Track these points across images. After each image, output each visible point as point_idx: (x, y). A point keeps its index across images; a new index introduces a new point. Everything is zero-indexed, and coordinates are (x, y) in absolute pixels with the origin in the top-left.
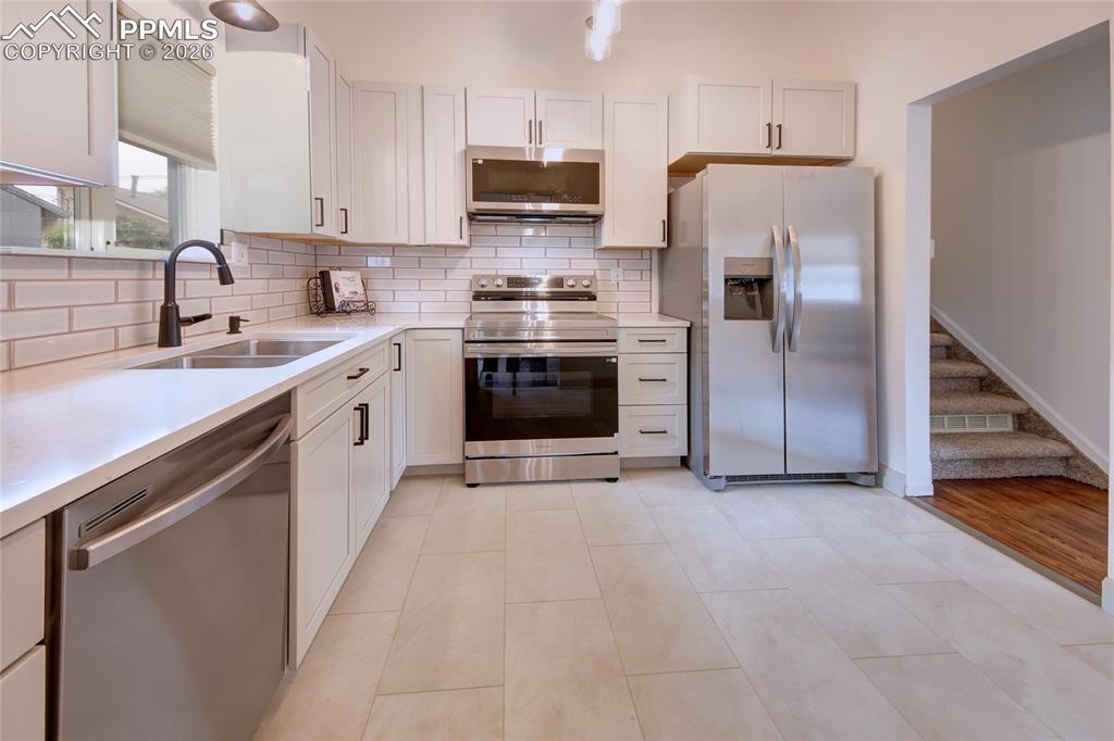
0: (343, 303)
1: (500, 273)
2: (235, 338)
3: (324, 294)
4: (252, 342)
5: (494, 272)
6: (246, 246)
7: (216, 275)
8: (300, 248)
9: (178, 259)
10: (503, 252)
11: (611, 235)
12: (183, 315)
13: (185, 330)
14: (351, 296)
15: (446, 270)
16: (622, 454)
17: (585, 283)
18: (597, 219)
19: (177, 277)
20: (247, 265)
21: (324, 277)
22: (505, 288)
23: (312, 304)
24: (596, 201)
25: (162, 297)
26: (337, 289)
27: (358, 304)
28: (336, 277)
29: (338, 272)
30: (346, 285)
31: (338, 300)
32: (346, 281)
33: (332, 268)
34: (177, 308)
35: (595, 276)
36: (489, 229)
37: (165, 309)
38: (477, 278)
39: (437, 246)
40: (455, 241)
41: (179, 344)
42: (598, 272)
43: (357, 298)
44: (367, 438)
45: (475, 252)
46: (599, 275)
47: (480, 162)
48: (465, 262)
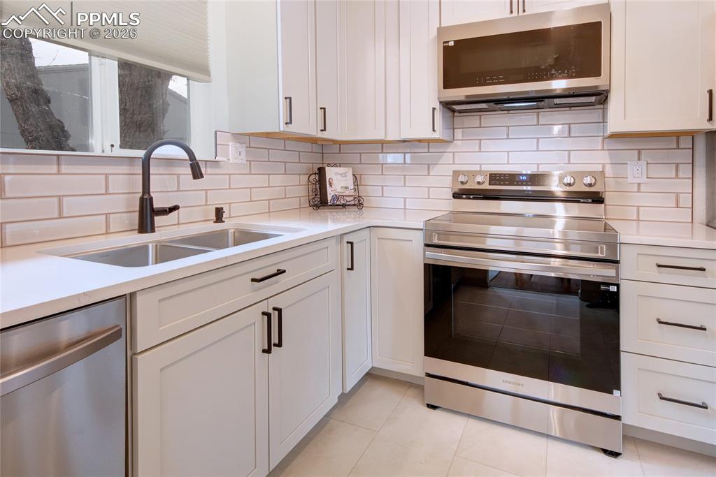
0: (336, 198)
1: (484, 168)
2: (219, 226)
3: (320, 188)
4: (230, 231)
5: (477, 168)
6: (244, 146)
7: (189, 171)
8: (307, 147)
9: (152, 156)
10: (488, 145)
11: (619, 116)
12: (156, 206)
13: (158, 220)
14: (342, 190)
15: (429, 165)
16: (625, 420)
17: (588, 180)
18: (601, 97)
19: (151, 172)
20: (245, 162)
21: (321, 172)
22: (486, 186)
23: (311, 198)
24: (597, 73)
25: (140, 190)
26: (331, 185)
27: (348, 199)
28: (330, 173)
29: (333, 168)
30: (339, 181)
31: (330, 193)
32: (339, 177)
33: (329, 165)
34: (151, 199)
35: (603, 173)
36: (473, 120)
37: (142, 199)
38: (456, 174)
39: (420, 141)
40: (428, 134)
41: (153, 230)
42: (608, 168)
43: (347, 193)
44: (279, 345)
45: (458, 145)
46: (609, 171)
47: (451, 44)
48: (447, 157)
